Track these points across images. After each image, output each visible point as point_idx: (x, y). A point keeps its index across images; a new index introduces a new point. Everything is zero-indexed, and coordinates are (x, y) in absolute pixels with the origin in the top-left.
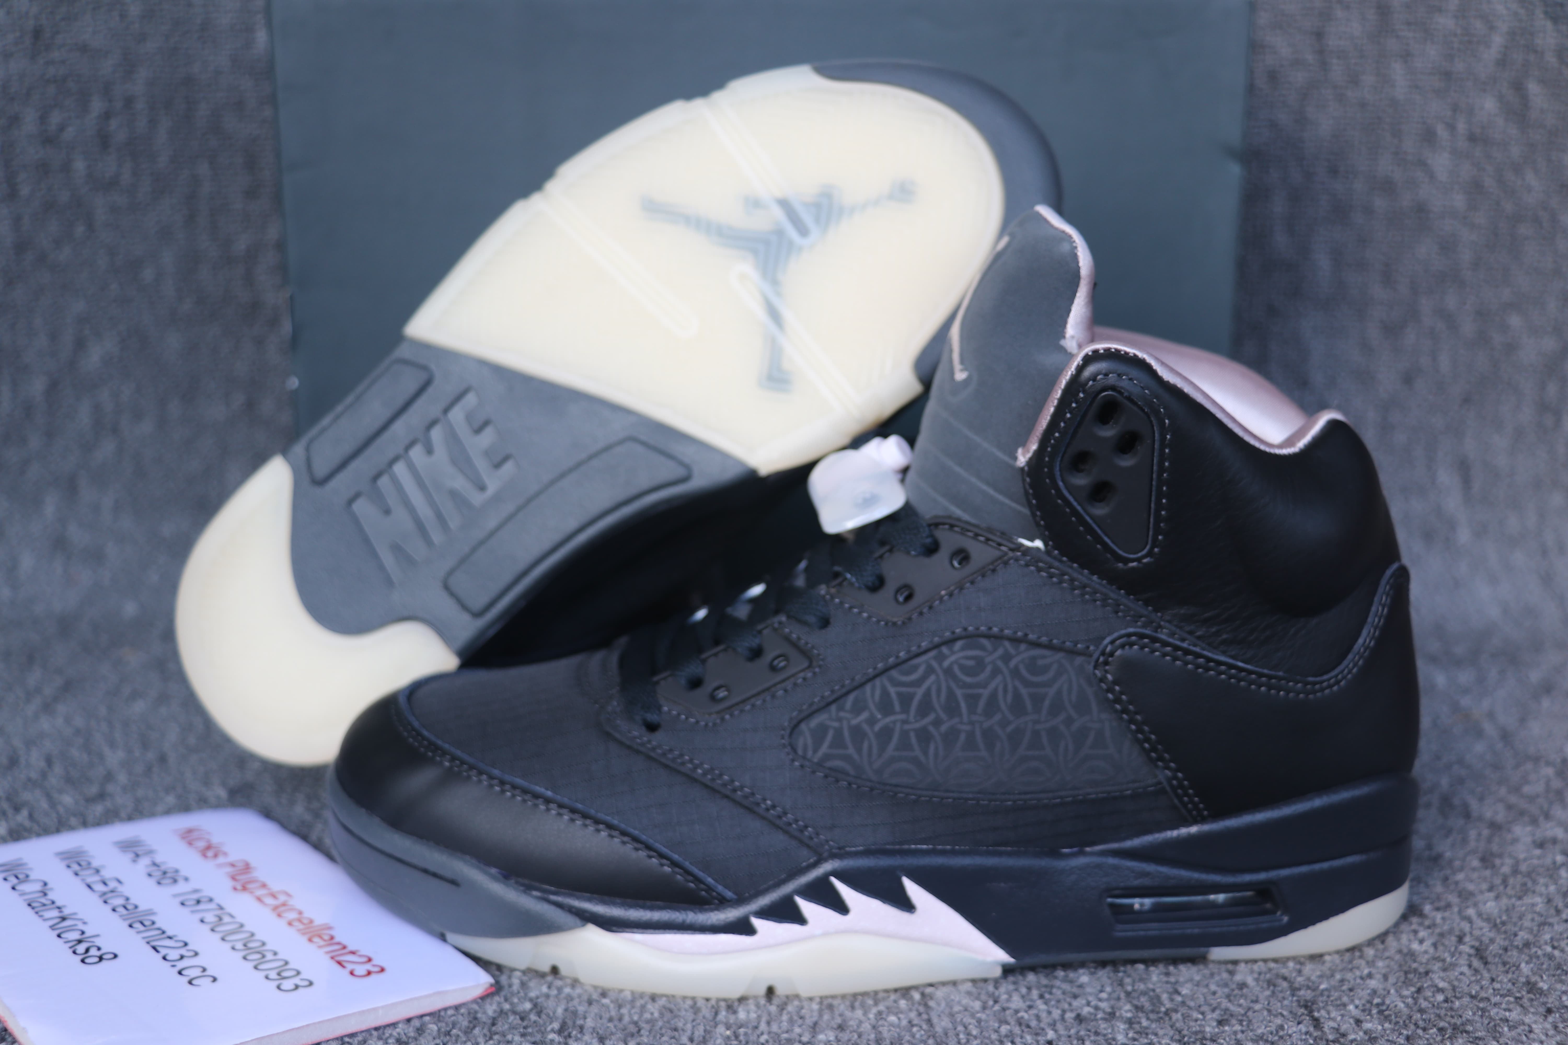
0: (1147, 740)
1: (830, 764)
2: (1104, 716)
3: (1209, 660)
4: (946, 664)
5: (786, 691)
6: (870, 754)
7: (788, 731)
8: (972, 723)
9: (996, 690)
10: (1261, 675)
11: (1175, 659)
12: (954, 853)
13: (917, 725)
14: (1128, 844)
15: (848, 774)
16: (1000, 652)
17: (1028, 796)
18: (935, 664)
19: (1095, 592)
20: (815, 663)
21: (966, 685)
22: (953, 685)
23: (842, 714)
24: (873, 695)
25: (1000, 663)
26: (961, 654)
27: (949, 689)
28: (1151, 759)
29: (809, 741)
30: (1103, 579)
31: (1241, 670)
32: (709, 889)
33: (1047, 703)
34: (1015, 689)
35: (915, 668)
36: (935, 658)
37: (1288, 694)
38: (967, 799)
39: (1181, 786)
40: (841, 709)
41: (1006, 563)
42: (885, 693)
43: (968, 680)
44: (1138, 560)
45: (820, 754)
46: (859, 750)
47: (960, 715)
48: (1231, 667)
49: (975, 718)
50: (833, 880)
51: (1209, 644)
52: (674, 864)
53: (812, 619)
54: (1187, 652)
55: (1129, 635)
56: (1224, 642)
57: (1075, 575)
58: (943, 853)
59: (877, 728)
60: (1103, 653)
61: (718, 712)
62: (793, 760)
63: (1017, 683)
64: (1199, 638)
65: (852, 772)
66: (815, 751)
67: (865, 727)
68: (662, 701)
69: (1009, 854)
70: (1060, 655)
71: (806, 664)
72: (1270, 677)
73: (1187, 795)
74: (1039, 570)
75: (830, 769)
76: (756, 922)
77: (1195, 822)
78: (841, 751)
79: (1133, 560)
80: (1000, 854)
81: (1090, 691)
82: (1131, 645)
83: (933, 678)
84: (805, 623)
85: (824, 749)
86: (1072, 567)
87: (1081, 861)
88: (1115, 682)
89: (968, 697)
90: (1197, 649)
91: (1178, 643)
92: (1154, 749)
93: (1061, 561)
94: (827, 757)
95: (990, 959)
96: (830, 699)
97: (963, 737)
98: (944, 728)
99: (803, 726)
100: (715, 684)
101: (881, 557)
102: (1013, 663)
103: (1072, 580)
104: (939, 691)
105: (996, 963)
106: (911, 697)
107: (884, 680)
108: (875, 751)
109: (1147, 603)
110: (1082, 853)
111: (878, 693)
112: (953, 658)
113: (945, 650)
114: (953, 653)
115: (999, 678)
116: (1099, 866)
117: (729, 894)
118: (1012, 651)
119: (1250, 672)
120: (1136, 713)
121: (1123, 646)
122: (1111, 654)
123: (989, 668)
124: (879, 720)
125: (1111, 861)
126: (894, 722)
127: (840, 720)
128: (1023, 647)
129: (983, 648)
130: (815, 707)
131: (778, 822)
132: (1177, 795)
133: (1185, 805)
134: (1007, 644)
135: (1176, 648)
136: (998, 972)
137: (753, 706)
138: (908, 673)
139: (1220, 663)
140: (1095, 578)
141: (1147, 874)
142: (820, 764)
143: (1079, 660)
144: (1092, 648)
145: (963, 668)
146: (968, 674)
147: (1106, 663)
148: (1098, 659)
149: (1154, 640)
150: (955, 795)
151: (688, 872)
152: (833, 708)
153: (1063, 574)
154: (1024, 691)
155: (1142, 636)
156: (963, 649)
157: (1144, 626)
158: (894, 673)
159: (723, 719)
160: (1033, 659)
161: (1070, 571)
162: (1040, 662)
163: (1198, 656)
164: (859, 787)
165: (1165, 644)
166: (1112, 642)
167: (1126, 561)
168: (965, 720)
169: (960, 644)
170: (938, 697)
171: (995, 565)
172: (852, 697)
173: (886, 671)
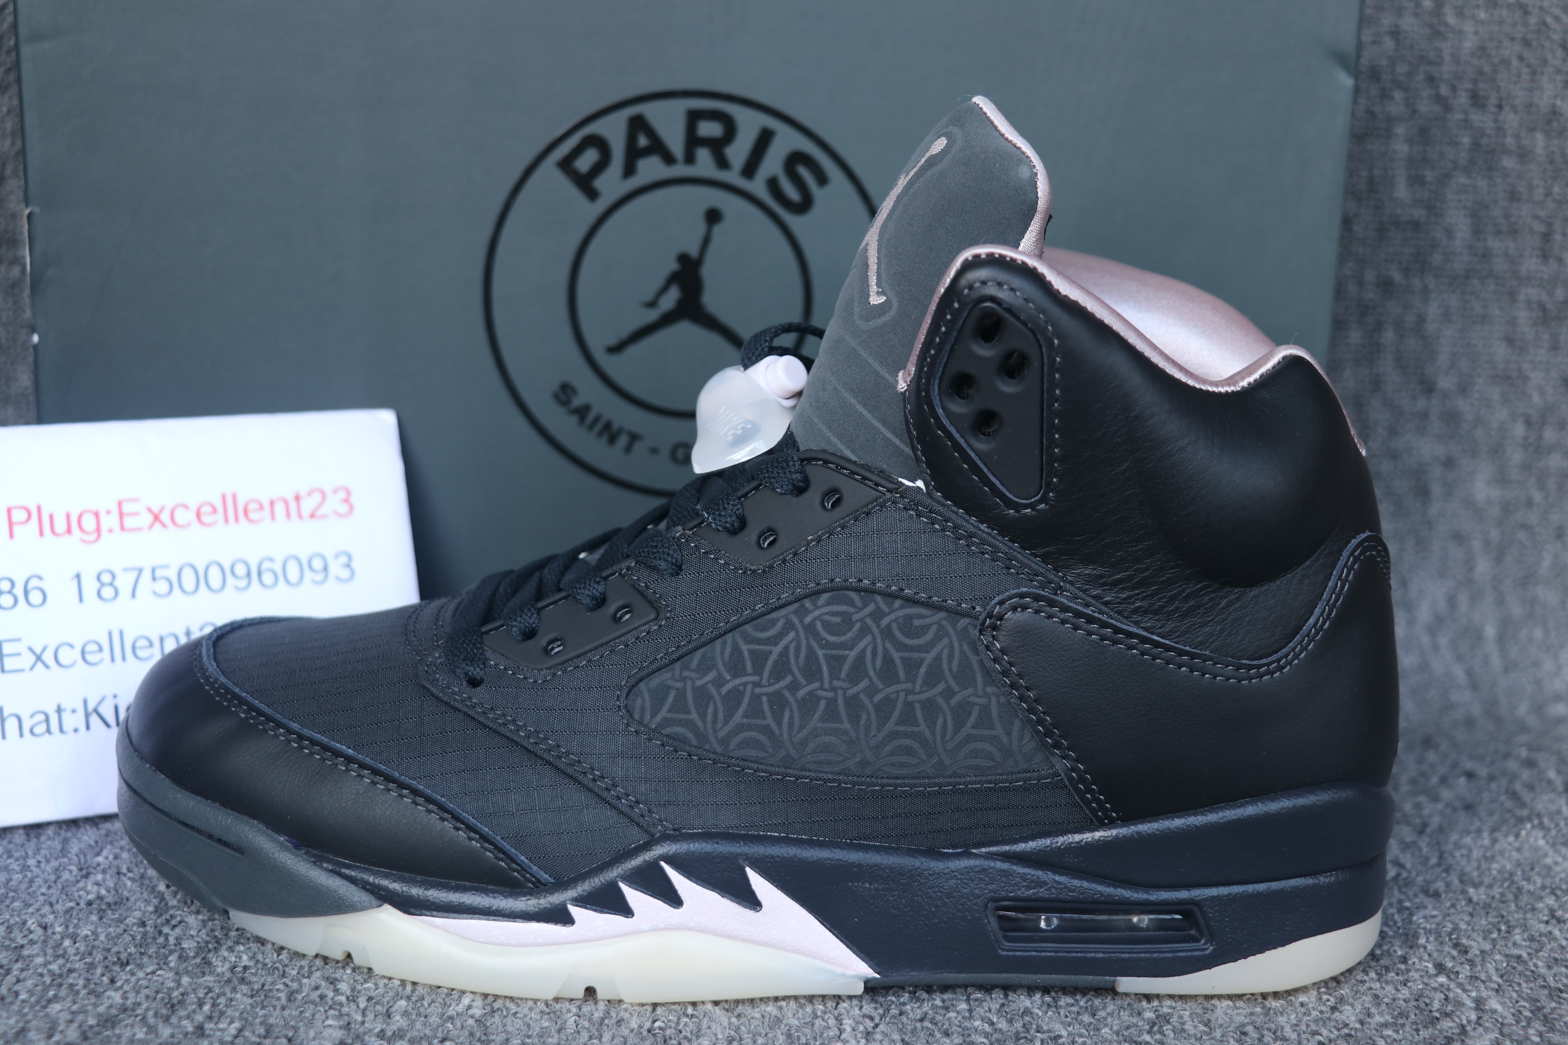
0: (1040, 722)
1: (668, 731)
2: (990, 690)
3: (1117, 630)
4: (808, 620)
5: (626, 645)
6: (715, 722)
7: (626, 690)
8: (833, 689)
9: (864, 651)
10: (1181, 653)
11: (1076, 628)
12: (811, 843)
13: (771, 689)
14: (1021, 847)
15: (690, 744)
16: (871, 607)
17: (898, 781)
18: (795, 620)
19: (983, 542)
20: (662, 616)
21: (828, 645)
22: (814, 644)
23: (686, 673)
24: (722, 653)
25: (869, 621)
26: (825, 610)
27: (809, 647)
28: (1045, 744)
29: (648, 704)
30: (993, 530)
31: (1157, 645)
32: (523, 869)
33: (923, 670)
34: (886, 652)
35: (774, 623)
36: (795, 612)
37: (1215, 678)
38: (826, 781)
39: (1082, 780)
40: (686, 667)
41: (882, 506)
42: (736, 649)
43: (833, 639)
44: (1032, 506)
45: (659, 718)
46: (703, 717)
47: (821, 680)
48: (1144, 640)
49: (836, 683)
50: (663, 864)
51: (1119, 613)
52: (484, 838)
53: (663, 565)
54: (1090, 620)
55: (1022, 596)
56: (1136, 611)
57: (959, 521)
58: (798, 842)
59: (724, 690)
60: (990, 616)
61: (549, 668)
62: (628, 725)
63: (888, 645)
64: (1106, 604)
65: (694, 742)
66: (653, 715)
67: (711, 688)
68: (489, 654)
69: (877, 849)
70: (942, 614)
71: (653, 616)
72: (1193, 656)
73: (1089, 790)
74: (919, 515)
75: (668, 736)
76: (574, 910)
77: (1101, 826)
78: (682, 716)
79: (1026, 506)
80: (866, 849)
81: (974, 660)
82: (1024, 608)
83: (792, 635)
84: (654, 568)
85: (663, 713)
86: (956, 513)
87: (965, 863)
88: (1003, 651)
89: (830, 658)
90: (1104, 618)
91: (1081, 608)
92: (1048, 734)
93: (943, 505)
94: (667, 722)
95: (851, 973)
96: (674, 656)
97: (823, 704)
98: (801, 693)
99: (642, 685)
100: (551, 636)
101: (747, 496)
102: (885, 622)
103: (956, 527)
104: (798, 649)
105: (858, 977)
106: (766, 655)
107: (736, 634)
108: (721, 716)
109: (1045, 559)
110: (967, 854)
111: (728, 650)
112: (816, 613)
113: (807, 603)
114: (817, 607)
115: (869, 638)
116: (984, 870)
117: (545, 876)
118: (885, 609)
119: (1168, 649)
120: (1028, 689)
121: (1014, 609)
122: (1001, 618)
123: (858, 626)
124: (728, 682)
125: (999, 865)
126: (745, 684)
127: (683, 679)
128: (898, 603)
129: (852, 603)
130: (656, 665)
131: (605, 794)
132: (1077, 790)
133: (1088, 803)
134: (879, 598)
135: (1078, 614)
136: (860, 989)
137: (589, 661)
138: (763, 629)
139: (1130, 635)
140: (983, 527)
141: (1043, 884)
142: (657, 730)
143: (963, 622)
144: (978, 609)
145: (826, 625)
146: (833, 634)
147: (994, 628)
148: (985, 621)
149: (1052, 603)
150: (812, 774)
151: (497, 848)
152: (678, 665)
153: (947, 521)
154: (896, 656)
155: (1037, 598)
156: (828, 603)
157: (1042, 586)
158: (748, 628)
159: (554, 675)
160: (909, 618)
161: (953, 516)
162: (917, 622)
163: (1104, 625)
164: (700, 759)
165: (1065, 609)
166: (1001, 603)
167: (1017, 507)
168: (826, 685)
169: (825, 597)
170: (797, 657)
171: (870, 507)
172: (698, 654)
173: (739, 625)
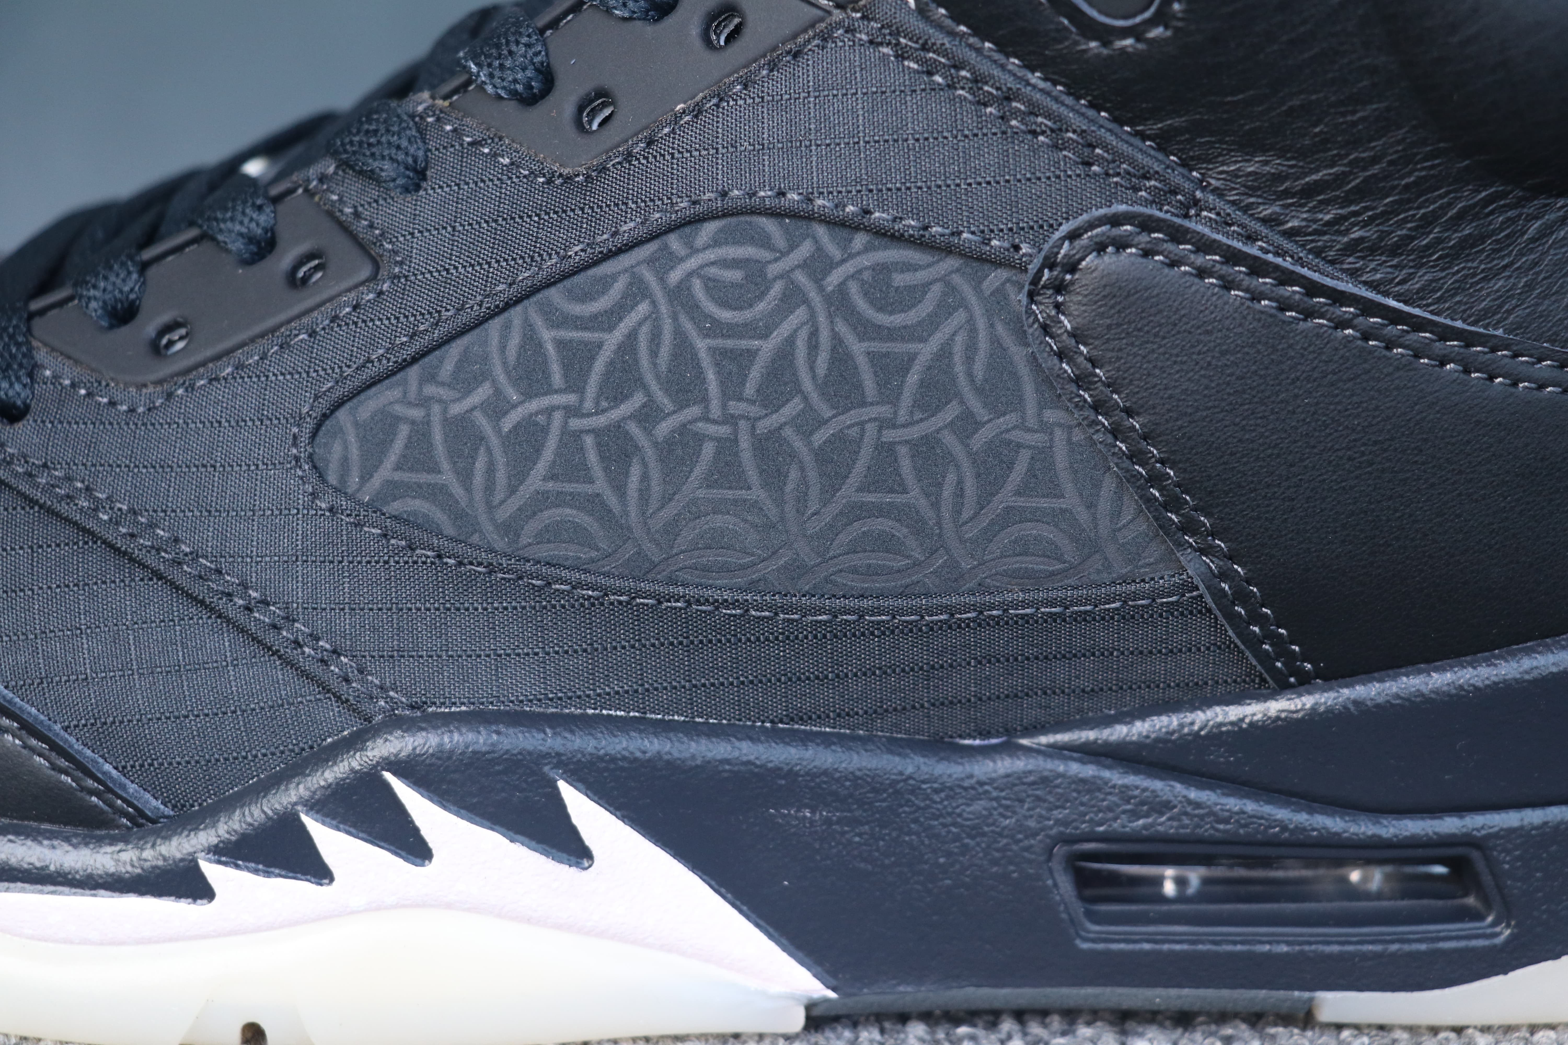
0: (1155, 479)
1: (395, 507)
2: (1051, 415)
3: (1312, 289)
4: (675, 276)
5: (312, 334)
6: (489, 488)
7: (309, 425)
8: (730, 420)
9: (790, 341)
10: (1445, 334)
11: (1228, 285)
12: (690, 729)
13: (601, 421)
14: (1119, 732)
15: (440, 534)
16: (806, 249)
17: (866, 603)
18: (649, 276)
19: (1034, 110)
20: (383, 273)
21: (717, 329)
22: (688, 326)
23: (430, 390)
24: (503, 348)
25: (800, 277)
26: (711, 255)
27: (679, 333)
28: (1164, 526)
29: (354, 452)
30: (1055, 83)
31: (1396, 317)
32: (108, 790)
33: (913, 378)
34: (837, 340)
35: (606, 283)
36: (650, 261)
37: (1515, 384)
38: (717, 604)
39: (1242, 597)
40: (430, 378)
41: (826, 37)
42: (531, 340)
43: (726, 315)
44: (1135, 32)
45: (376, 481)
46: (465, 476)
47: (705, 400)
48: (1368, 308)
49: (736, 407)
50: (388, 776)
51: (1318, 253)
52: (28, 728)
53: (387, 169)
54: (1257, 268)
55: (1115, 221)
56: (1352, 248)
57: (985, 67)
58: (665, 728)
59: (508, 423)
60: (1050, 263)
61: (159, 382)
62: (314, 495)
63: (842, 328)
64: (1290, 234)
65: (449, 530)
66: (366, 476)
67: (481, 419)
68: (41, 355)
69: (826, 740)
70: (951, 263)
71: (365, 272)
72: (1469, 340)
73: (1255, 617)
74: (901, 55)
75: (395, 518)
76: (212, 871)
77: (1282, 687)
78: (424, 478)
79: (1125, 33)
80: (806, 739)
81: (1018, 354)
82: (1121, 245)
83: (643, 308)
84: (371, 176)
85: (386, 472)
86: (979, 51)
87: (1004, 765)
88: (1076, 335)
89: (721, 356)
90: (1287, 263)
91: (1238, 245)
92: (1173, 503)
93: (952, 34)
94: (393, 490)
95: (776, 989)
96: (406, 354)
97: (708, 450)
98: (663, 429)
99: (342, 415)
100: (165, 318)
101: (554, 24)
102: (834, 279)
103: (978, 80)
104: (655, 338)
105: (793, 997)
106: (592, 350)
107: (530, 308)
108: (501, 476)
109: (1163, 142)
110: (1010, 748)
111: (515, 341)
112: (692, 263)
113: (674, 242)
114: (694, 251)
115: (800, 314)
116: (1045, 781)
117: (152, 804)
118: (835, 252)
119: (1418, 325)
120: (1129, 412)
121: (1100, 248)
122: (1072, 268)
123: (777, 289)
124: (514, 406)
125: (1075, 768)
126: (549, 411)
127: (424, 402)
128: (860, 240)
129: (765, 242)
130: (371, 371)
131: (270, 638)
132: (1232, 617)
133: (1254, 643)
134: (821, 230)
135: (1232, 257)
136: (797, 1021)
137: (239, 367)
138: (586, 297)
139: (1339, 298)
140: (1035, 78)
141: (1164, 807)
142: (374, 507)
143: (996, 277)
144: (1025, 249)
145: (712, 286)
146: (724, 304)
147: (1060, 288)
148: (1039, 273)
149: (1177, 235)
150: (690, 592)
151: (54, 747)
152: (414, 372)
153: (957, 67)
154: (858, 348)
155: (1146, 225)
156: (716, 243)
157: (1157, 201)
158: (554, 294)
159: (170, 396)
160: (883, 270)
161: (972, 56)
162: (899, 279)
163: (1286, 278)
164: (460, 564)
165: (1204, 246)
166: (1073, 236)
167: (1105, 34)
168: (715, 411)
169: (710, 228)
170: (654, 354)
171: (800, 40)
172: (455, 349)
173: (535, 290)
